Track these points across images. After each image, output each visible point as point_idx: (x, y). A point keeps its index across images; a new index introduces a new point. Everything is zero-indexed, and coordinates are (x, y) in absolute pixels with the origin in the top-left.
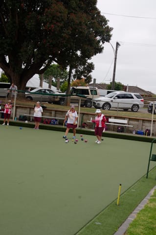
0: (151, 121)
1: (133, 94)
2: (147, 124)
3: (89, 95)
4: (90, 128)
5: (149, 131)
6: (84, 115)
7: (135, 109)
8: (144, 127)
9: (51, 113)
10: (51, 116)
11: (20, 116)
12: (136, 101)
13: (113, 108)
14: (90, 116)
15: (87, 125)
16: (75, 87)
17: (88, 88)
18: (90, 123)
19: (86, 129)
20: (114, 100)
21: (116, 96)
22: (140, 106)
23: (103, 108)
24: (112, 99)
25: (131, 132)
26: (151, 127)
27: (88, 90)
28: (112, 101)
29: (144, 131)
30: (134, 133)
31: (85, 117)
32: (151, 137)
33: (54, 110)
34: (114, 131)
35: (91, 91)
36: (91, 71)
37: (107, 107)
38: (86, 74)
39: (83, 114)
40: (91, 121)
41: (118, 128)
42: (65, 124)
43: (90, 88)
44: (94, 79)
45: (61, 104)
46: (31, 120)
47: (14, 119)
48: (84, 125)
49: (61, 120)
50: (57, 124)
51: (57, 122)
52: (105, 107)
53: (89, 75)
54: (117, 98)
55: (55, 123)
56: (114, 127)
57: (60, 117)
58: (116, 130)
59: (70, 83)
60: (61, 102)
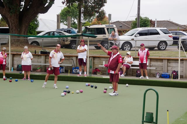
0: (178, 60)
1: (158, 29)
2: (173, 64)
3: (105, 34)
4: (103, 74)
5: (177, 73)
6: (96, 59)
7: (162, 47)
8: (169, 68)
11: (18, 66)
12: (163, 37)
13: (134, 47)
14: (102, 59)
15: (99, 71)
16: (88, 26)
17: (103, 26)
18: (102, 68)
19: (98, 76)
20: (135, 38)
21: (138, 33)
22: (168, 42)
23: (122, 48)
24: (133, 37)
25: (154, 76)
26: (178, 68)
27: (103, 28)
28: (133, 39)
29: (170, 73)
30: (158, 76)
31: (96, 61)
32: (179, 80)
34: (132, 75)
35: (108, 29)
36: (104, 5)
37: (127, 47)
38: (97, 9)
39: (94, 58)
40: (103, 66)
41: (137, 72)
42: (73, 72)
43: (106, 26)
44: (109, 15)
45: (73, 48)
46: (32, 70)
47: (11, 70)
48: (96, 71)
49: (68, 67)
50: (63, 72)
51: (63, 70)
52: (125, 48)
53: (101, 11)
54: (139, 35)
55: (61, 70)
56: (133, 71)
57: (66, 63)
58: (135, 74)
59: (81, 21)
60: (72, 46)
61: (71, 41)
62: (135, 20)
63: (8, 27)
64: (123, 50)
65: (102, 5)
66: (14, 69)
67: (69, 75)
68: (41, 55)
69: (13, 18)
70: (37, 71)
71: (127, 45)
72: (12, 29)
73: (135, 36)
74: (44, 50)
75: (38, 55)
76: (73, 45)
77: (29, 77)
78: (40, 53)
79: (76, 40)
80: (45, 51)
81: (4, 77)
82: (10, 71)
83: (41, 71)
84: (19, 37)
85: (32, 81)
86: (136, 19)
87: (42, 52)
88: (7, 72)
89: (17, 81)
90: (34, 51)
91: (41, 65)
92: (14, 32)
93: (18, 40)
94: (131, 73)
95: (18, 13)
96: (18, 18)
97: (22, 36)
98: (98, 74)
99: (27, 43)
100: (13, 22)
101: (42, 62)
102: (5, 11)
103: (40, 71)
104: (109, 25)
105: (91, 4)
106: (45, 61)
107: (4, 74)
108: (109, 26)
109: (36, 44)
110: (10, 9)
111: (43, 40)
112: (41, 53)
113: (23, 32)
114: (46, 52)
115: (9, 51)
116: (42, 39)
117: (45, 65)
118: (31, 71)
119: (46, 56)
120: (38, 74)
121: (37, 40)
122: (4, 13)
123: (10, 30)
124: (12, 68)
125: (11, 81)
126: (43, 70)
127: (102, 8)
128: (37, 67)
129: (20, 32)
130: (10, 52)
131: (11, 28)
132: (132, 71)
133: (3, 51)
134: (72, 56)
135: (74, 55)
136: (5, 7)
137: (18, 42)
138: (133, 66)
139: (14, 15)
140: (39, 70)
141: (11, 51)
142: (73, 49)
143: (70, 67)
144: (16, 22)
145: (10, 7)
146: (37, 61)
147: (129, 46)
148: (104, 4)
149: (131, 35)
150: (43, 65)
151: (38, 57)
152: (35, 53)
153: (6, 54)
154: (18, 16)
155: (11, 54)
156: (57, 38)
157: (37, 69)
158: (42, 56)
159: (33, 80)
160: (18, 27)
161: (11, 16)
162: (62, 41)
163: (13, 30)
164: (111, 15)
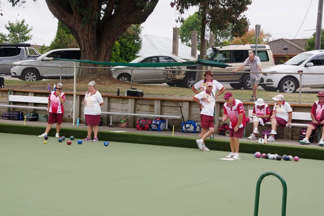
9: (153, 106)
10: (153, 112)
13: (304, 87)
16: (218, 48)
17: (247, 47)
20: (305, 70)
21: (312, 61)
23: (280, 88)
24: (301, 67)
27: (246, 51)
28: (300, 72)
33: (158, 100)
36: (246, 9)
37: (289, 87)
41: (300, 133)
42: (182, 129)
43: (252, 47)
44: (256, 26)
45: (190, 86)
46: (111, 124)
47: (76, 123)
48: (223, 129)
49: (174, 120)
50: (166, 130)
51: (166, 125)
52: (284, 87)
53: (240, 18)
54: (312, 64)
55: (161, 126)
56: (293, 131)
57: (171, 114)
58: (298, 137)
59: (206, 38)
60: (189, 82)
61: (187, 74)
62: (312, 37)
63: (79, 49)
64: (282, 91)
65: (243, 9)
66: (80, 122)
67: (173, 135)
68: (129, 97)
69: (87, 33)
70: (119, 127)
71: (289, 83)
72: (84, 52)
73: (306, 66)
74: (133, 89)
75: (123, 98)
76: (190, 80)
77: (96, 136)
78: (126, 95)
79: (196, 72)
80: (135, 90)
81: (57, 135)
82: (74, 125)
83: (127, 127)
84: (95, 65)
85: (107, 144)
86: (314, 35)
87: (129, 93)
88: (64, 126)
89: (80, 143)
90: (117, 91)
91: (127, 116)
92: (87, 56)
93: (94, 72)
94: (290, 134)
95: (95, 24)
96: (95, 32)
97: (101, 64)
98: (227, 135)
99: (108, 76)
100: (87, 38)
101: (130, 110)
102: (74, 20)
103: (125, 127)
104: (255, 45)
105: (222, 7)
106: (135, 108)
107: (58, 130)
108: (255, 47)
109: (126, 79)
110: (82, 16)
111: (132, 71)
112: (128, 95)
113: (102, 57)
114: (137, 92)
115: (73, 90)
116: (131, 68)
117: (135, 117)
118: (110, 126)
119: (136, 100)
120: (120, 132)
121: (129, 72)
122: (71, 23)
123: (82, 53)
124: (78, 120)
125: (69, 144)
126: (131, 124)
127: (242, 14)
128: (121, 120)
129: (97, 57)
130: (75, 92)
131: (83, 50)
132: (291, 130)
133: (57, 88)
134: (182, 101)
135: (185, 98)
136: (75, 14)
137: (94, 73)
138: (294, 121)
139: (89, 27)
140: (124, 125)
141: (77, 90)
142: (189, 88)
143: (177, 120)
144: (91, 39)
145: (82, 14)
146: (121, 108)
147: (292, 83)
148: (247, 6)
149: (298, 65)
150: (131, 116)
151: (123, 101)
152: (118, 94)
153: (63, 94)
154: (96, 29)
155: (77, 95)
156: (163, 68)
157: (121, 123)
158: (130, 100)
159: (108, 142)
160: (94, 48)
161: (83, 28)
162: (171, 73)
163: (86, 54)
164: (260, 25)
